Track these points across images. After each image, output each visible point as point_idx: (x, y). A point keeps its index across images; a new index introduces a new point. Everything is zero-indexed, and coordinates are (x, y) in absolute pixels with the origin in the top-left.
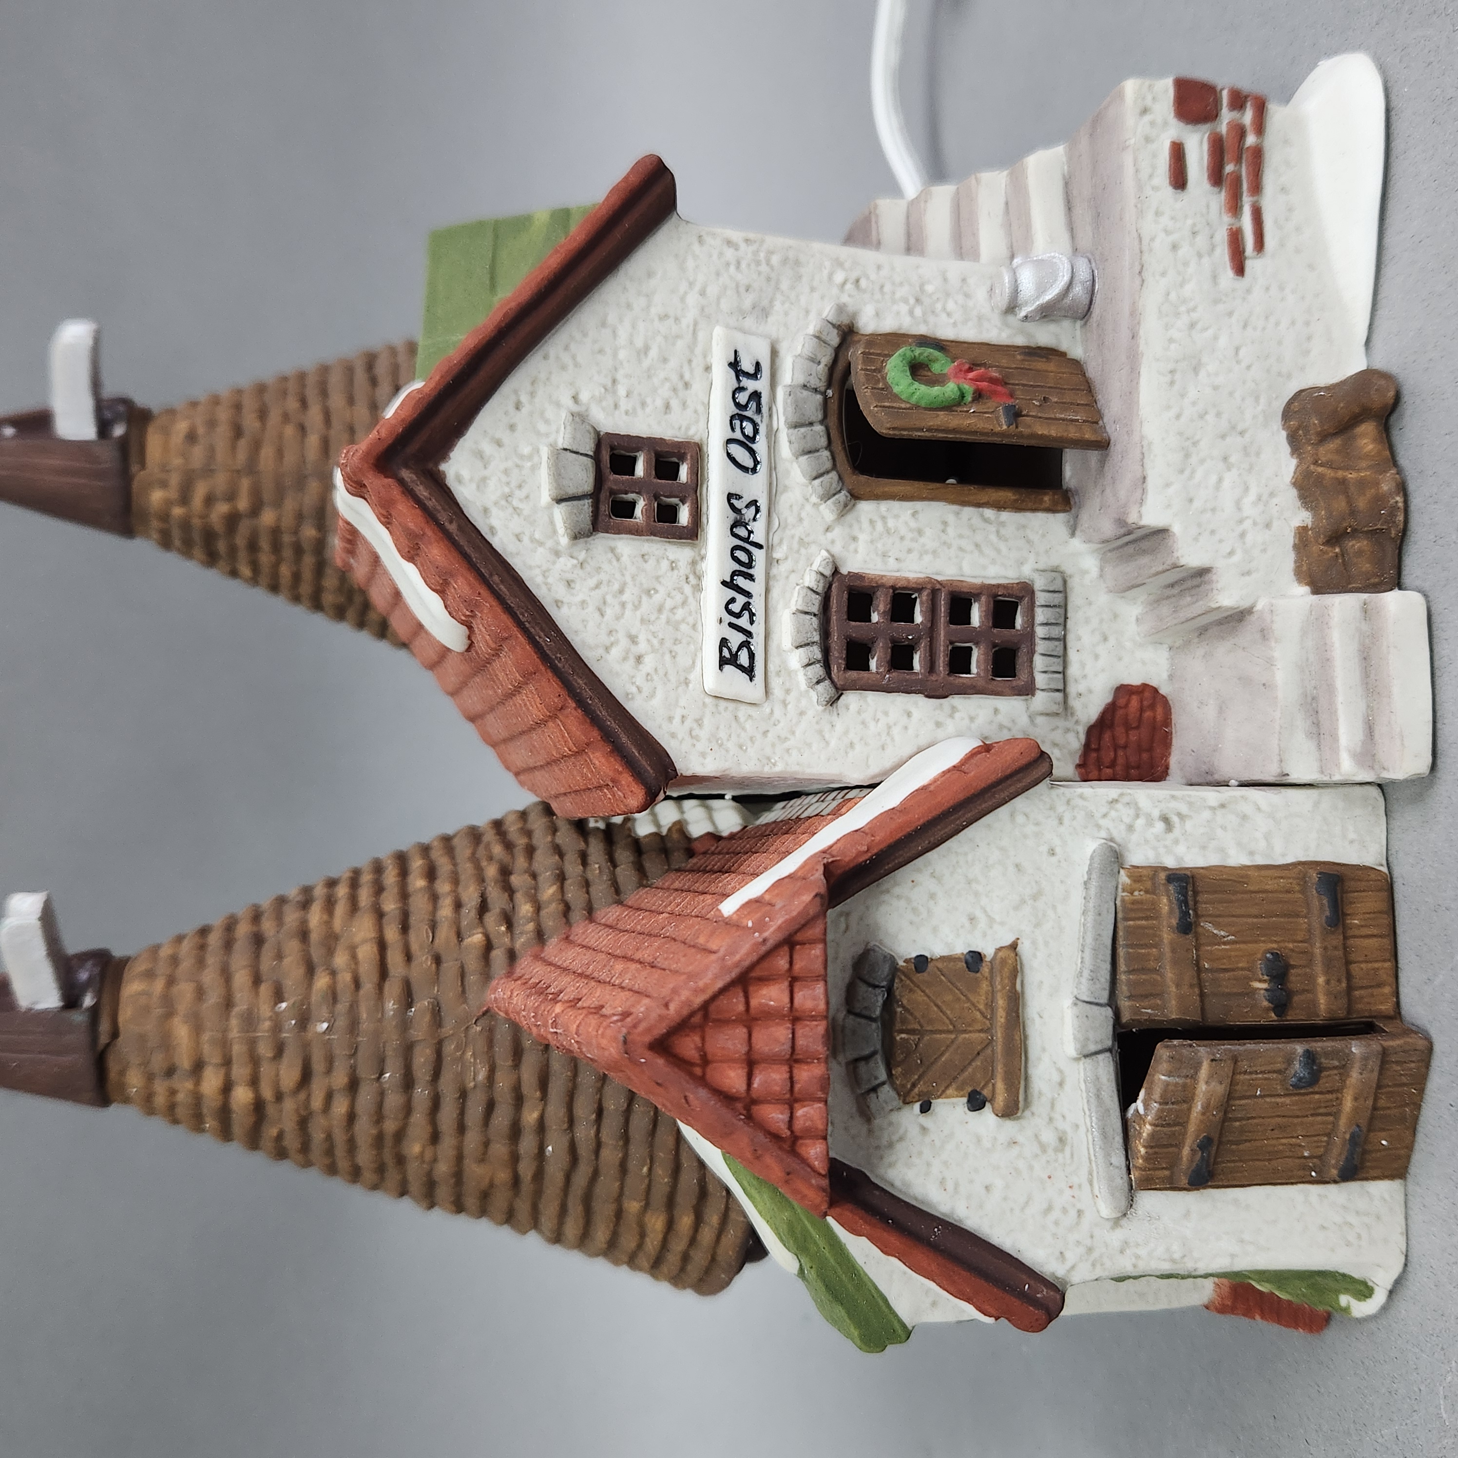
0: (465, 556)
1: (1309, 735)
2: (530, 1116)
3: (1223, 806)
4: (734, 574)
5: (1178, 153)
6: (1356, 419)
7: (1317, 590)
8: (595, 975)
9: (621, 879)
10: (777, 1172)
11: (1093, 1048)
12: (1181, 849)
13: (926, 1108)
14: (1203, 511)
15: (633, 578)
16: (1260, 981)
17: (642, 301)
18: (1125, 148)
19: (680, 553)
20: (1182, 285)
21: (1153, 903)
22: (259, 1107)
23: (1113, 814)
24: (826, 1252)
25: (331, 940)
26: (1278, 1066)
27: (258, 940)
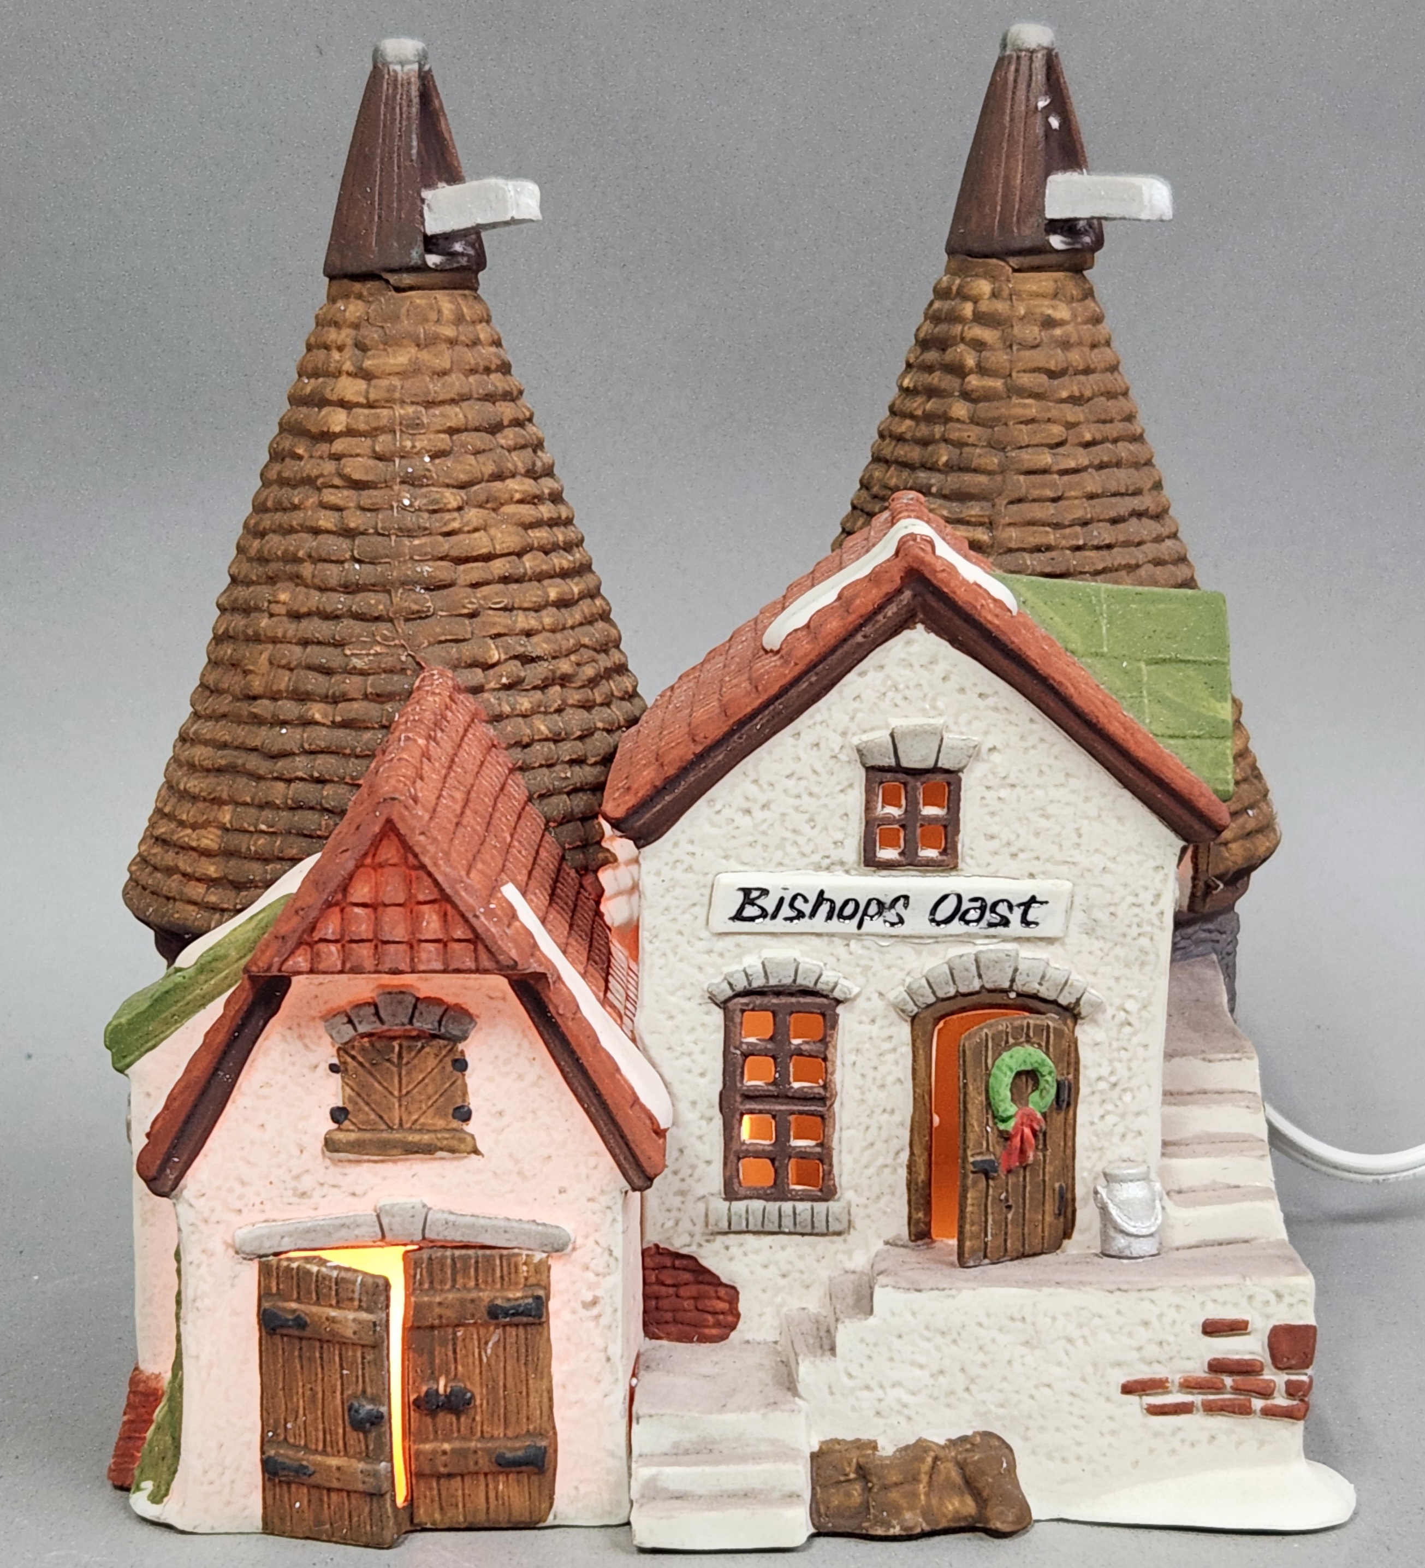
0: (833, 650)
1: (676, 1445)
2: (317, 711)
3: (608, 1359)
4: (832, 902)
5: (1236, 1328)
6: (977, 1494)
7: (815, 1457)
8: (452, 774)
9: (554, 800)
10: (284, 929)
11: (385, 1221)
12: (567, 1315)
13: (333, 1068)
14: (890, 1349)
15: (826, 806)
16: (446, 1386)
17: (1093, 812)
18: (1244, 1277)
19: (852, 850)
20: (1109, 1331)
21: (517, 1283)
22: (328, 437)
23: (599, 1250)
24: (198, 991)
25: (493, 504)
26: (369, 1390)
27: (495, 429)
